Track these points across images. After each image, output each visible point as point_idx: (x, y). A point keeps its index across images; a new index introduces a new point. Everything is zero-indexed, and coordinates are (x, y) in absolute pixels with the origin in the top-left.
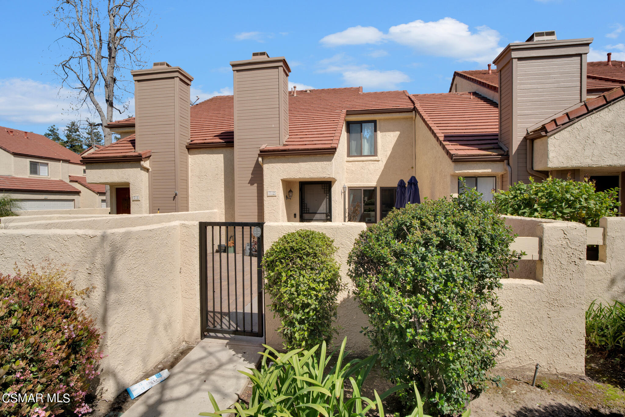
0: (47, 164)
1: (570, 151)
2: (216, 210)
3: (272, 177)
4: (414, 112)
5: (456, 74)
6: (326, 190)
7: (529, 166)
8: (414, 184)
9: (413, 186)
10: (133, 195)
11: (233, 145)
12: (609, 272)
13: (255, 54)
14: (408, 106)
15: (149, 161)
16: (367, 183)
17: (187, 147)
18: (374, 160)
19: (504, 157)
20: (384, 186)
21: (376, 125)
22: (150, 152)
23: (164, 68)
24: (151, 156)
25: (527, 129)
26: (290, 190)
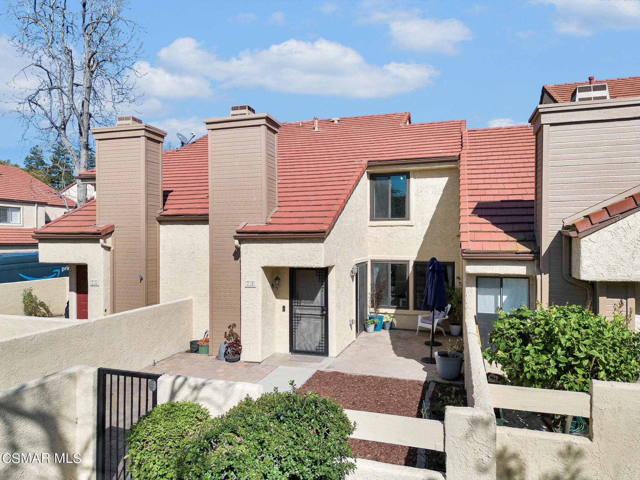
0: (19, 209)
1: (612, 258)
2: (189, 298)
3: (251, 264)
4: (458, 162)
6: (321, 277)
7: (565, 272)
10: (91, 277)
11: (209, 220)
12: (597, 455)
13: (234, 109)
14: (453, 152)
15: (110, 238)
16: (396, 256)
17: (157, 219)
18: (405, 225)
19: (533, 255)
20: (418, 260)
21: (409, 178)
22: (113, 226)
23: (130, 124)
24: (113, 231)
25: (563, 220)
26: (277, 277)
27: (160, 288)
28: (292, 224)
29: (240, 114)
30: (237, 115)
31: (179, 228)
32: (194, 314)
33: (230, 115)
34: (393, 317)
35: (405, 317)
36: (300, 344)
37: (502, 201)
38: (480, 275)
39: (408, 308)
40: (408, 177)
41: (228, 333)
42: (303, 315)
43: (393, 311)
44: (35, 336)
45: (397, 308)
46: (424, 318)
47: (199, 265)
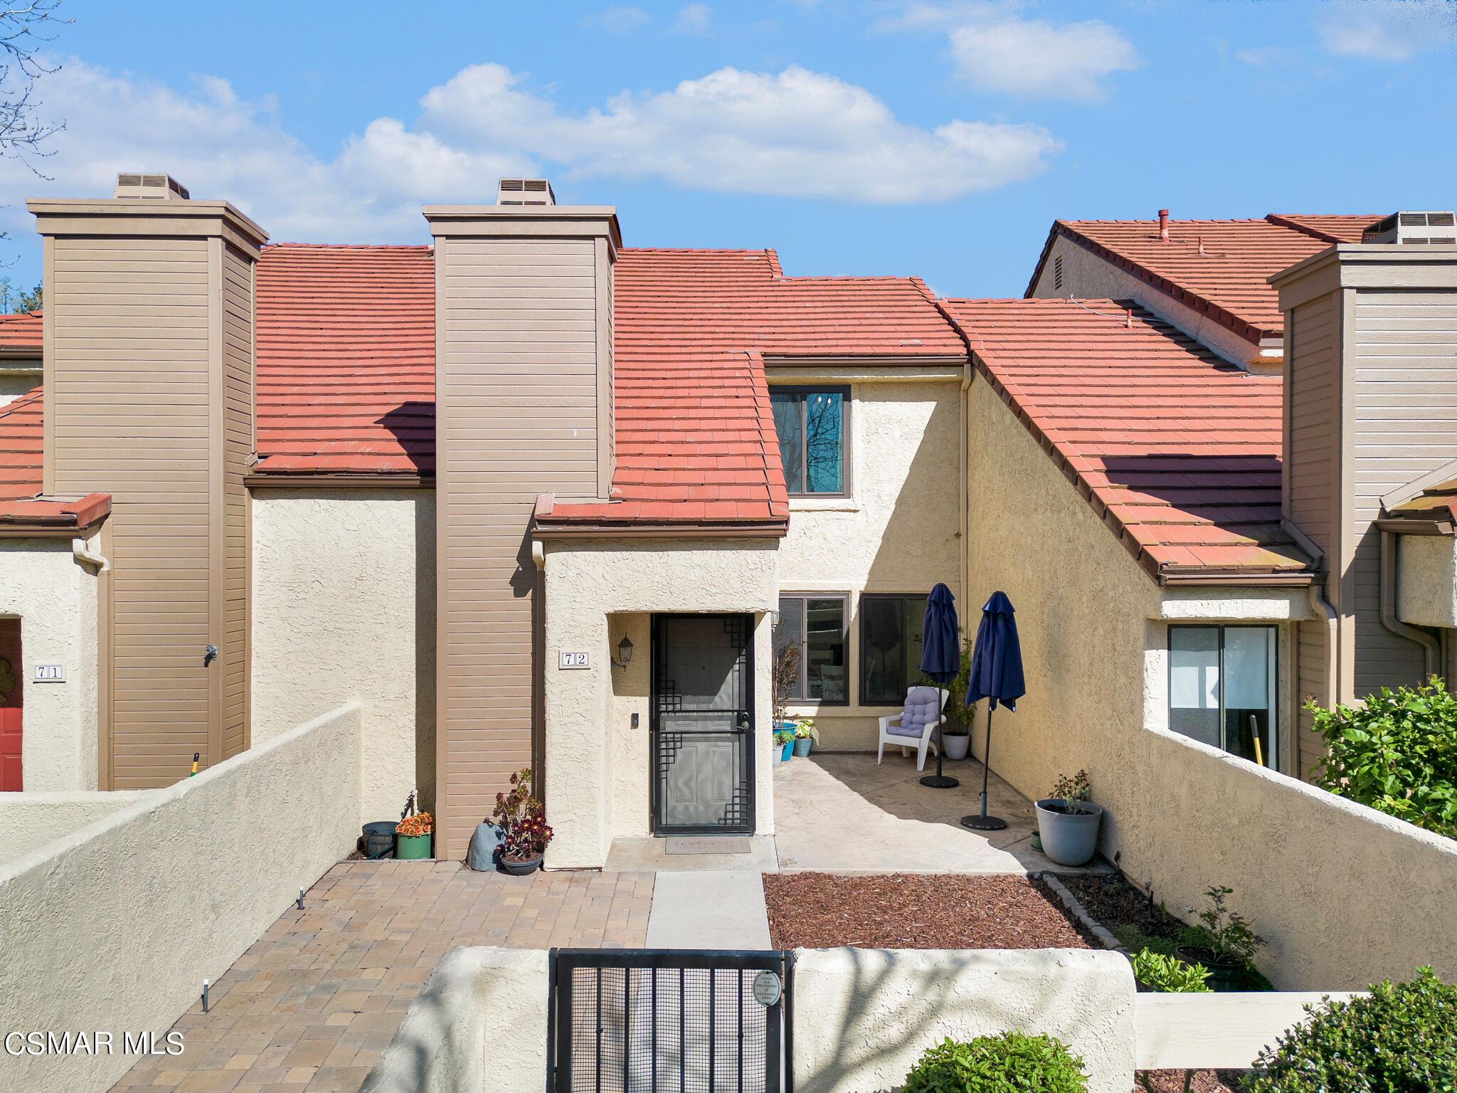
2: (352, 704)
3: (577, 606)
4: (967, 367)
5: (1058, 230)
6: (736, 636)
7: (1386, 611)
8: (1004, 615)
9: (1000, 623)
10: (36, 657)
11: (435, 482)
14: (948, 345)
15: (98, 536)
16: (820, 581)
17: (247, 481)
18: (841, 508)
19: (1313, 575)
20: (871, 590)
21: (850, 401)
22: (107, 501)
23: (163, 198)
24: (106, 516)
25: (1382, 498)
26: (626, 639)
27: (253, 680)
28: (685, 501)
29: (527, 203)
30: (520, 203)
31: (317, 508)
32: (363, 749)
33: (498, 203)
34: (812, 726)
35: (839, 723)
36: (676, 811)
37: (1151, 457)
38: (1176, 623)
39: (845, 702)
40: (848, 398)
41: (505, 797)
42: (687, 735)
43: (812, 711)
44: (62, 857)
45: (822, 704)
46: (892, 724)
47: (382, 611)
